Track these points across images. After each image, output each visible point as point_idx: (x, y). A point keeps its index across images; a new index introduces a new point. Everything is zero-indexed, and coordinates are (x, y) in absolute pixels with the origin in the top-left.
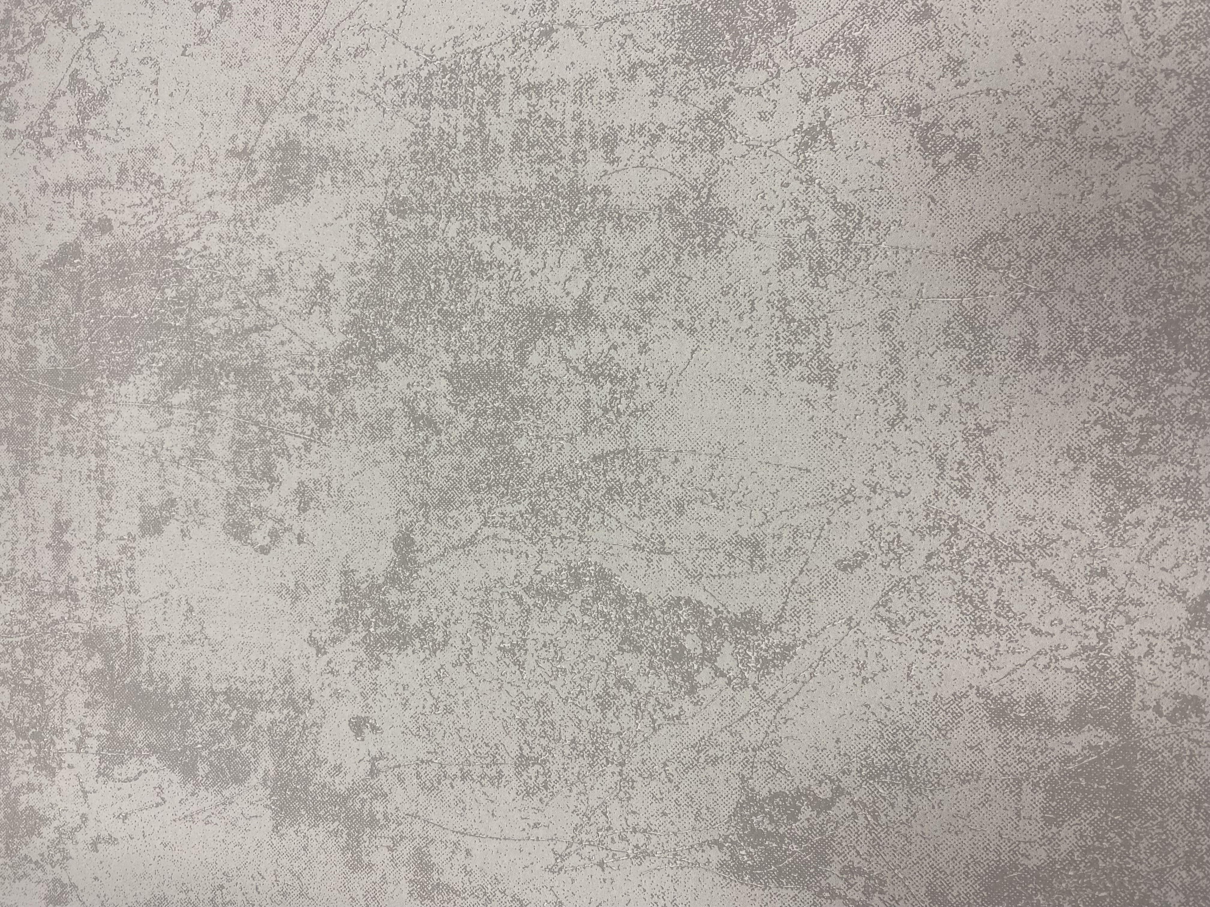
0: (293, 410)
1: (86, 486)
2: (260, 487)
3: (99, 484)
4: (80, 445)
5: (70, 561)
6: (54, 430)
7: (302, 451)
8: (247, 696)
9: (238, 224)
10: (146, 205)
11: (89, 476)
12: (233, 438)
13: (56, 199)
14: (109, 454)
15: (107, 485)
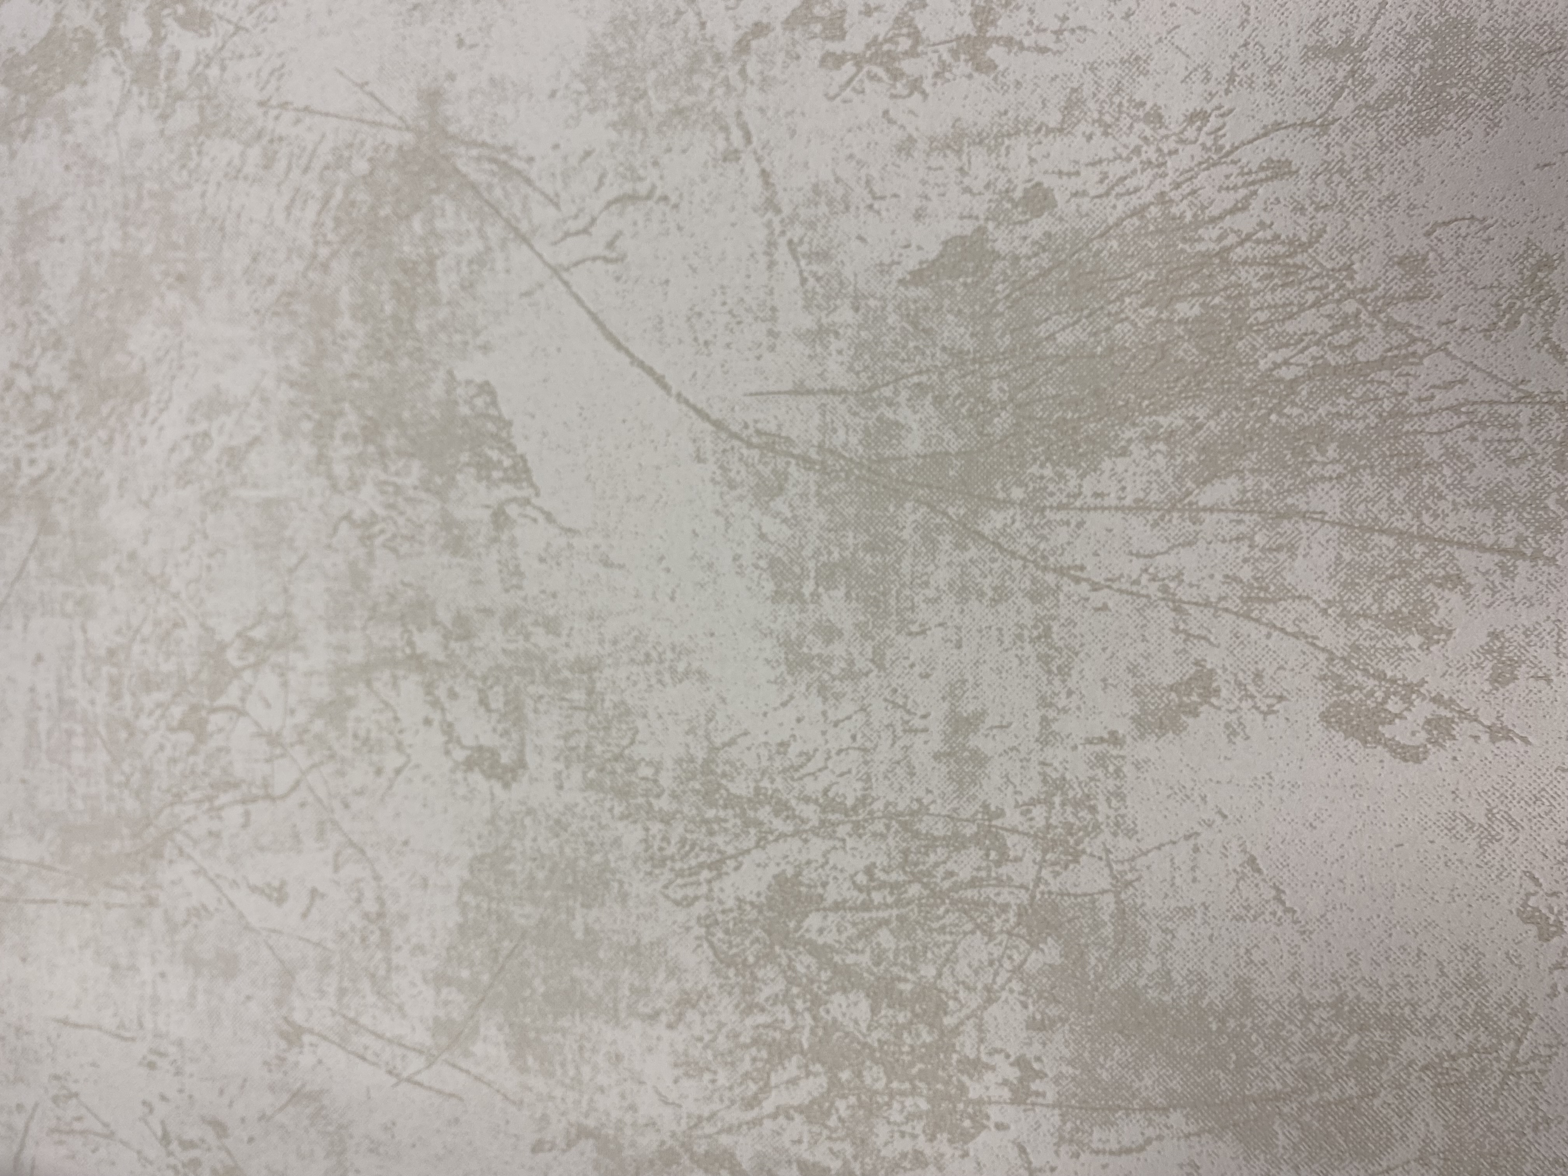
0: (1476, 505)
1: (1013, 652)
2: (1400, 643)
3: (1043, 649)
4: (997, 582)
5: (984, 782)
6: (943, 559)
7: (1497, 578)
8: (1382, 1010)
9: (1336, 178)
10: (1129, 159)
11: (1020, 637)
12: (1339, 557)
13: (933, 163)
14: (1062, 597)
15: (1058, 650)
